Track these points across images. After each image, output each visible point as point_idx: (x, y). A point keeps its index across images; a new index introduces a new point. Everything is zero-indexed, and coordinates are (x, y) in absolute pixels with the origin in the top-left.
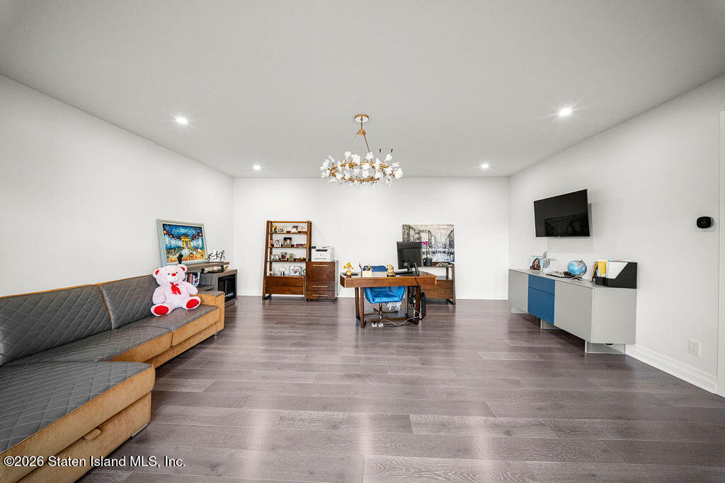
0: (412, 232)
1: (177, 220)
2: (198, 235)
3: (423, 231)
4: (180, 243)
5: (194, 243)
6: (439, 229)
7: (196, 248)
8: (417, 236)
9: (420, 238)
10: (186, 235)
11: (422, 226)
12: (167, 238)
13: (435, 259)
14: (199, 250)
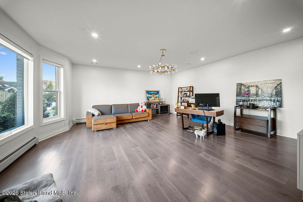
0: (243, 87)
1: (151, 90)
2: (158, 93)
3: (252, 86)
4: (151, 96)
5: (156, 96)
6: (266, 83)
7: (156, 97)
8: (246, 90)
9: (249, 91)
10: (153, 94)
11: (251, 83)
12: (147, 94)
13: (260, 104)
14: (157, 98)
